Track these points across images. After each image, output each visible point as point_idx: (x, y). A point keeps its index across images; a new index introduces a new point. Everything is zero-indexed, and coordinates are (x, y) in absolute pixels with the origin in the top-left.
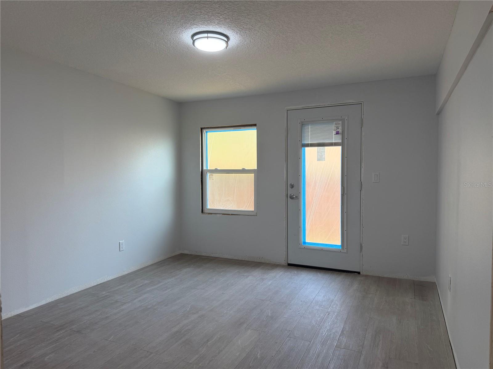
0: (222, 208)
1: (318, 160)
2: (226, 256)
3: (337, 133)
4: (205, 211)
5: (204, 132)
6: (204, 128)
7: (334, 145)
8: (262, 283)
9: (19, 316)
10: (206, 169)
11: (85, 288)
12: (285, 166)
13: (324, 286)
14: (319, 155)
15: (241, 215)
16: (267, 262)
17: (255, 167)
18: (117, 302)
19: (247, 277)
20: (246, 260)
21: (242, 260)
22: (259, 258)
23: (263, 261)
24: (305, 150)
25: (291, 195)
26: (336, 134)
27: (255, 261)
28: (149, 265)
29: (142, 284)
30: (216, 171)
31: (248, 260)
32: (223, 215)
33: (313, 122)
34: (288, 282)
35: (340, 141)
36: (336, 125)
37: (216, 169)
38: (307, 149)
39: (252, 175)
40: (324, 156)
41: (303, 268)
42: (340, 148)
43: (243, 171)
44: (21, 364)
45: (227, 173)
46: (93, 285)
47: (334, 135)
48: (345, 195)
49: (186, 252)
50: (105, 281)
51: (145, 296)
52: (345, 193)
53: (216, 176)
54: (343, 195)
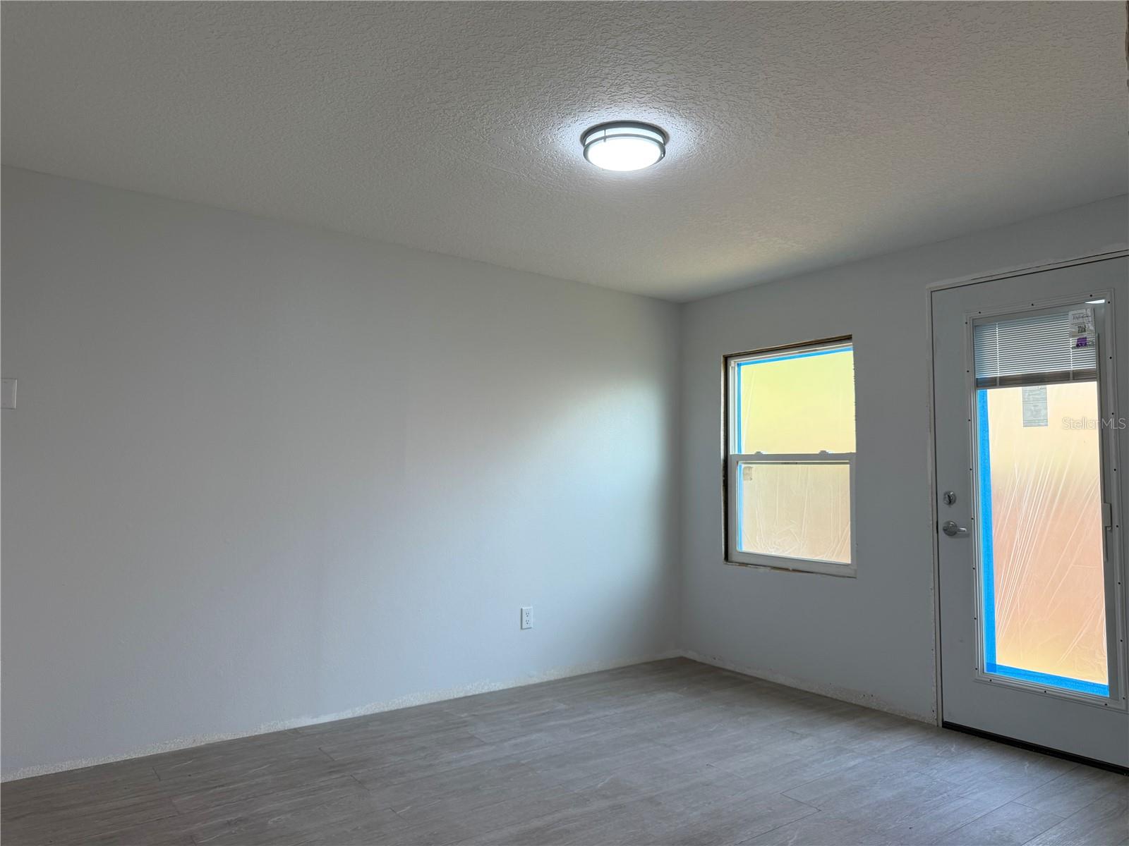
0: (774, 553)
1: (1027, 423)
2: (781, 679)
3: (1081, 343)
4: (733, 557)
5: (733, 365)
6: (732, 356)
7: (1074, 379)
8: (829, 759)
9: (295, 731)
10: (737, 453)
11: (439, 700)
12: (930, 442)
13: (1016, 801)
14: (1031, 410)
15: (816, 573)
16: (885, 710)
17: (852, 449)
18: (472, 738)
19: (802, 737)
20: (829, 695)
21: (819, 695)
22: (862, 696)
23: (874, 705)
24: (984, 397)
25: (948, 523)
26: (1078, 346)
27: (853, 702)
28: (595, 673)
29: (547, 710)
30: (759, 458)
31: (835, 697)
32: (773, 571)
33: (1008, 318)
34: (908, 772)
35: (1091, 365)
36: (1076, 321)
37: (758, 453)
38: (993, 394)
39: (844, 470)
40: (1043, 412)
41: (986, 740)
42: (1091, 387)
43: (824, 458)
44: (229, 819)
45: (785, 463)
46: (456, 697)
47: (1073, 348)
48: (1116, 530)
49: (691, 655)
50: (484, 691)
51: (534, 736)
52: (1116, 522)
53: (758, 470)
54: (1109, 529)
